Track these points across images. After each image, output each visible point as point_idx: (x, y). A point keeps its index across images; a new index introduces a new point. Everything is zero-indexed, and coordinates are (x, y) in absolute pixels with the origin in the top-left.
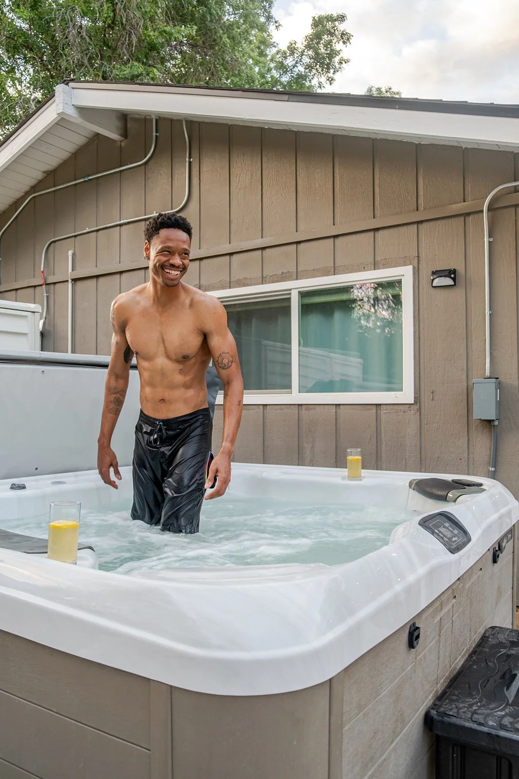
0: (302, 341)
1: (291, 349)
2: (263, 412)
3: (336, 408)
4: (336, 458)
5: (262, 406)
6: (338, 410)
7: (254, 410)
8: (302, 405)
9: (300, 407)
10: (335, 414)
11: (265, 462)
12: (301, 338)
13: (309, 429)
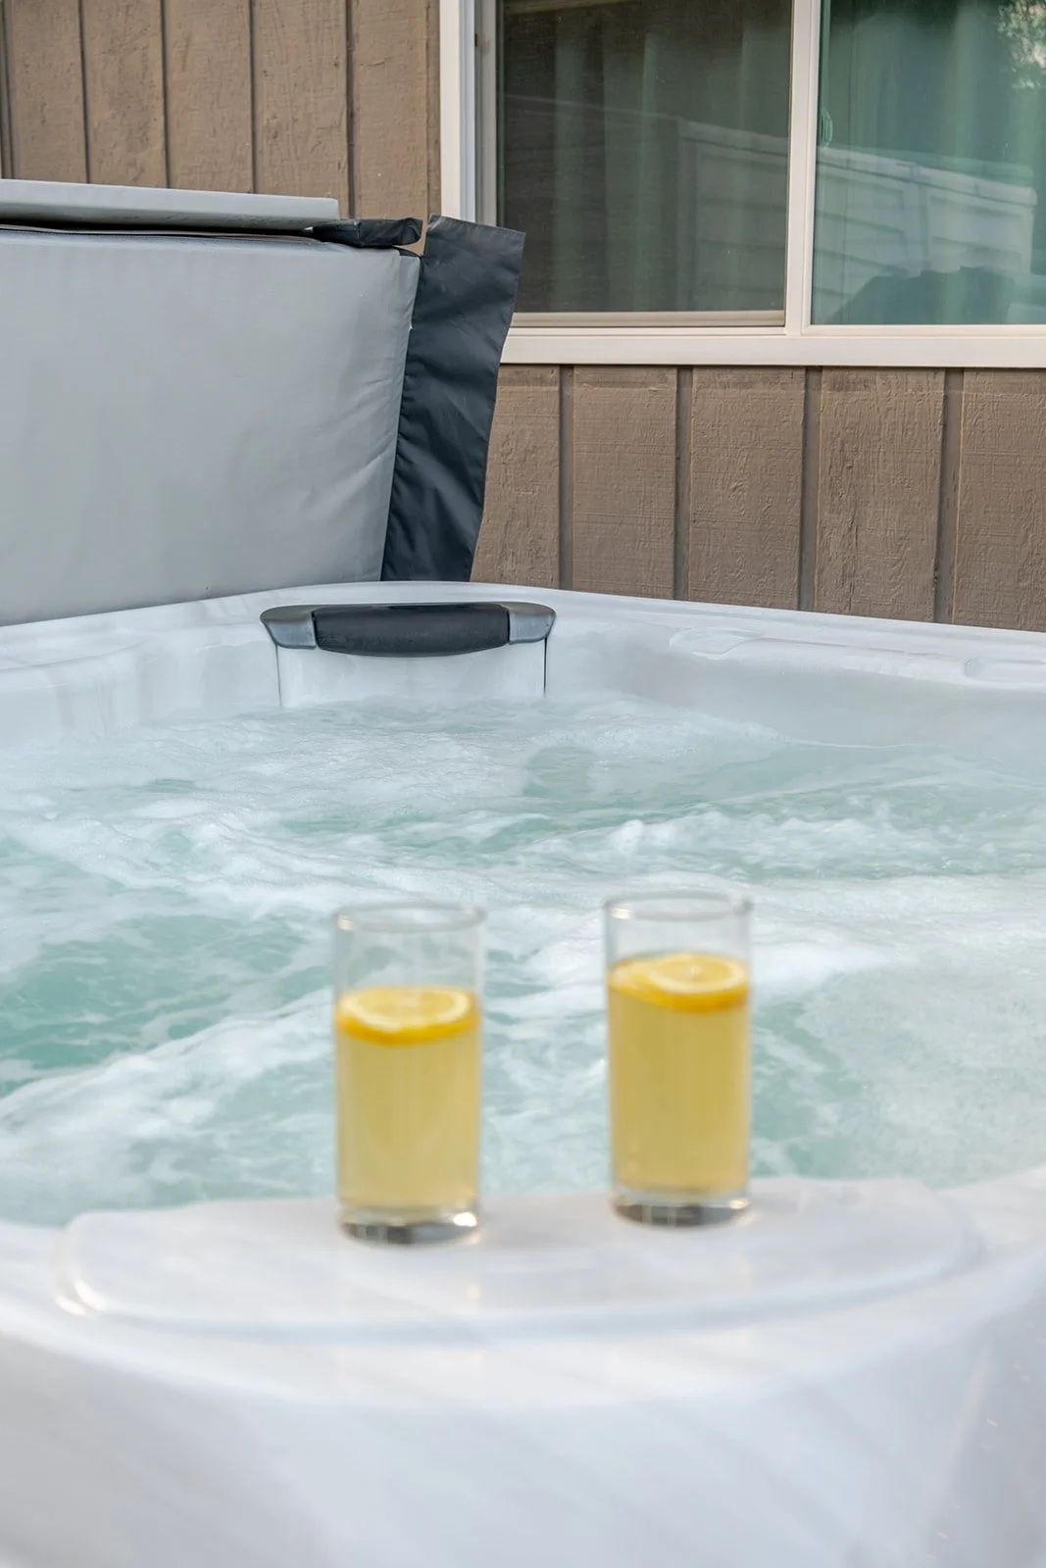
0: (829, 125)
1: (786, 155)
2: (678, 392)
3: (946, 382)
4: (936, 569)
5: (675, 371)
6: (954, 392)
7: (644, 384)
8: (820, 369)
9: (813, 377)
10: (940, 404)
11: (679, 589)
12: (825, 114)
13: (845, 460)
